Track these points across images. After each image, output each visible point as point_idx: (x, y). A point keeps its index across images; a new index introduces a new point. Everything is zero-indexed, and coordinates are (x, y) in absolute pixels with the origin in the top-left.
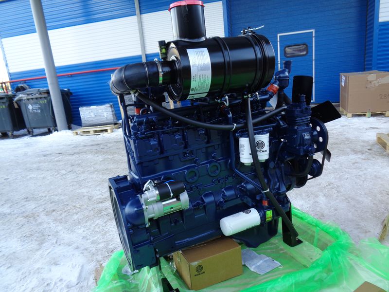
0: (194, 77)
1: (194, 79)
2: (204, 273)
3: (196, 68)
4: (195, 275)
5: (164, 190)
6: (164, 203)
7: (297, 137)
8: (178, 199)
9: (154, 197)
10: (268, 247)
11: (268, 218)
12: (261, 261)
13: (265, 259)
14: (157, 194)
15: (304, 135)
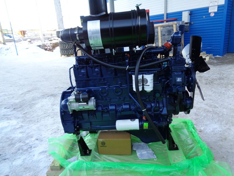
0: (90, 37)
1: (90, 38)
2: (106, 146)
3: (91, 32)
4: (101, 146)
5: (78, 97)
6: (79, 104)
7: (172, 80)
8: (87, 104)
9: (72, 99)
10: (157, 146)
11: (145, 127)
12: (145, 152)
13: (149, 152)
14: (74, 98)
15: (177, 79)
